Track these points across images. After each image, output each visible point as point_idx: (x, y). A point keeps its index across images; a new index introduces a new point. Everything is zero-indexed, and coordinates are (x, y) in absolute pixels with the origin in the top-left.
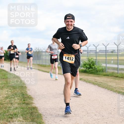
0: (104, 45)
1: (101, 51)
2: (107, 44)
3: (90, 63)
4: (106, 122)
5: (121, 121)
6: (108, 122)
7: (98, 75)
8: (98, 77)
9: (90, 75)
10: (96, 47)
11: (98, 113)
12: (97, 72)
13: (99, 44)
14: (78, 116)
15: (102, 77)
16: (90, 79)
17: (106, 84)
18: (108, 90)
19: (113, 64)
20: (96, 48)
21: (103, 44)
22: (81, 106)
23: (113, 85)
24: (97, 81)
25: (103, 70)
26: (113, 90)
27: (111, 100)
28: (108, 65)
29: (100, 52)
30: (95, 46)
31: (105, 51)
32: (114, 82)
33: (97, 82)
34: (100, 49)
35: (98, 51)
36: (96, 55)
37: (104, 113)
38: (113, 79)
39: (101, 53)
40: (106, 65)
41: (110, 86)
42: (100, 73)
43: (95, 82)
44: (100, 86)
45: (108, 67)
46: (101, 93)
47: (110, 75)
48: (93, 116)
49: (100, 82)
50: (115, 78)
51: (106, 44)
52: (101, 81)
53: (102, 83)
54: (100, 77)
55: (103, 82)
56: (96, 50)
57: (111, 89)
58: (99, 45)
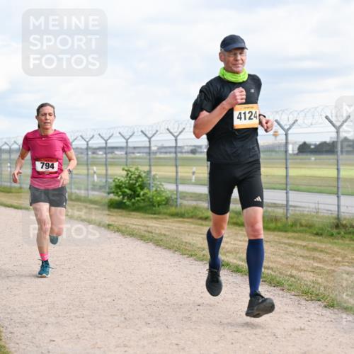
0: (171, 133)
1: (163, 150)
2: (180, 130)
3: (131, 182)
4: (176, 342)
5: (216, 340)
6: (183, 342)
7: (155, 214)
8: (155, 218)
9: (133, 213)
10: (150, 139)
11: (154, 319)
12: (154, 206)
13: (158, 129)
14: (100, 328)
15: (166, 218)
16: (133, 224)
17: (176, 240)
18: (183, 254)
19: (195, 184)
20: (150, 141)
21: (168, 129)
22: (108, 300)
23: (194, 241)
24: (153, 231)
25: (167, 202)
26: (195, 255)
27: (191, 281)
28: (182, 188)
29: (161, 153)
30: (146, 135)
31: (173, 150)
32: (199, 232)
33: (152, 233)
34: (160, 145)
35: (154, 149)
36: (150, 159)
37: (169, 318)
38: (196, 226)
39: (162, 156)
40: (177, 186)
41: (186, 243)
42: (162, 209)
43: (147, 234)
44: (160, 246)
45: (182, 192)
46: (163, 264)
47: (188, 213)
48: (140, 327)
49: (161, 234)
50: (200, 222)
51: (175, 131)
52: (163, 232)
53: (165, 235)
54: (162, 219)
55: (167, 233)
56: (150, 147)
57: (189, 251)
58: (157, 131)
